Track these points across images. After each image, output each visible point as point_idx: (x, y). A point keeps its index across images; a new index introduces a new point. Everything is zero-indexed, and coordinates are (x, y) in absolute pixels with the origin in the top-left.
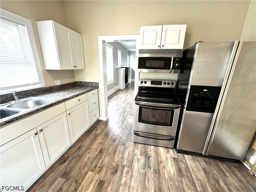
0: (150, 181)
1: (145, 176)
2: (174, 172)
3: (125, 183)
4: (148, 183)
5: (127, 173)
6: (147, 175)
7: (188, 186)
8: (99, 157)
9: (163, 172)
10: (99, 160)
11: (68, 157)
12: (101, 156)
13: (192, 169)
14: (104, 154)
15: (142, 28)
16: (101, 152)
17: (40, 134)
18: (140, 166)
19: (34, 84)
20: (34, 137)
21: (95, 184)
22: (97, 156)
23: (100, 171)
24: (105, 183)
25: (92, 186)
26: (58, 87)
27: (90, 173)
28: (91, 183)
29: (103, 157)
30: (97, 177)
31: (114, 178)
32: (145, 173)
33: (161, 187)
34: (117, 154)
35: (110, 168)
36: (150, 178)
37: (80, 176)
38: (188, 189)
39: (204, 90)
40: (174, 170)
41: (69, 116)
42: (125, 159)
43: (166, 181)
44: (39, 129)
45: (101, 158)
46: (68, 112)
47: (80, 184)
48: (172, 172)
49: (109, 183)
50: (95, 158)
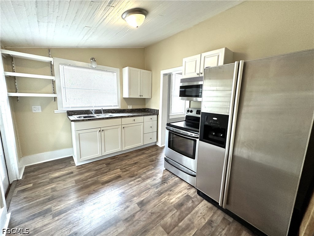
0: (147, 194)
1: (148, 190)
2: (173, 202)
3: (131, 185)
4: (144, 194)
5: (139, 181)
6: (149, 190)
7: (173, 216)
8: (132, 165)
9: (165, 196)
10: (130, 166)
11: (117, 158)
12: (133, 165)
13: (197, 212)
14: (137, 165)
15: (184, 60)
16: (136, 163)
17: (102, 132)
18: (151, 183)
19: (115, 106)
20: (99, 133)
21: (115, 176)
22: (131, 164)
23: (125, 171)
24: (121, 178)
25: (114, 175)
26: (129, 110)
27: (119, 169)
28: (115, 174)
29: (134, 166)
30: (121, 173)
31: (128, 179)
32: (149, 189)
33: (151, 202)
34: (144, 169)
35: (131, 173)
36: (149, 193)
37: (113, 168)
38: (170, 217)
39: (214, 118)
40: (175, 201)
41: (123, 129)
42: (145, 174)
43: (158, 201)
44: (102, 129)
45: (132, 166)
46: (123, 126)
47: (110, 171)
48: (172, 201)
49: (123, 179)
50: (129, 165)
